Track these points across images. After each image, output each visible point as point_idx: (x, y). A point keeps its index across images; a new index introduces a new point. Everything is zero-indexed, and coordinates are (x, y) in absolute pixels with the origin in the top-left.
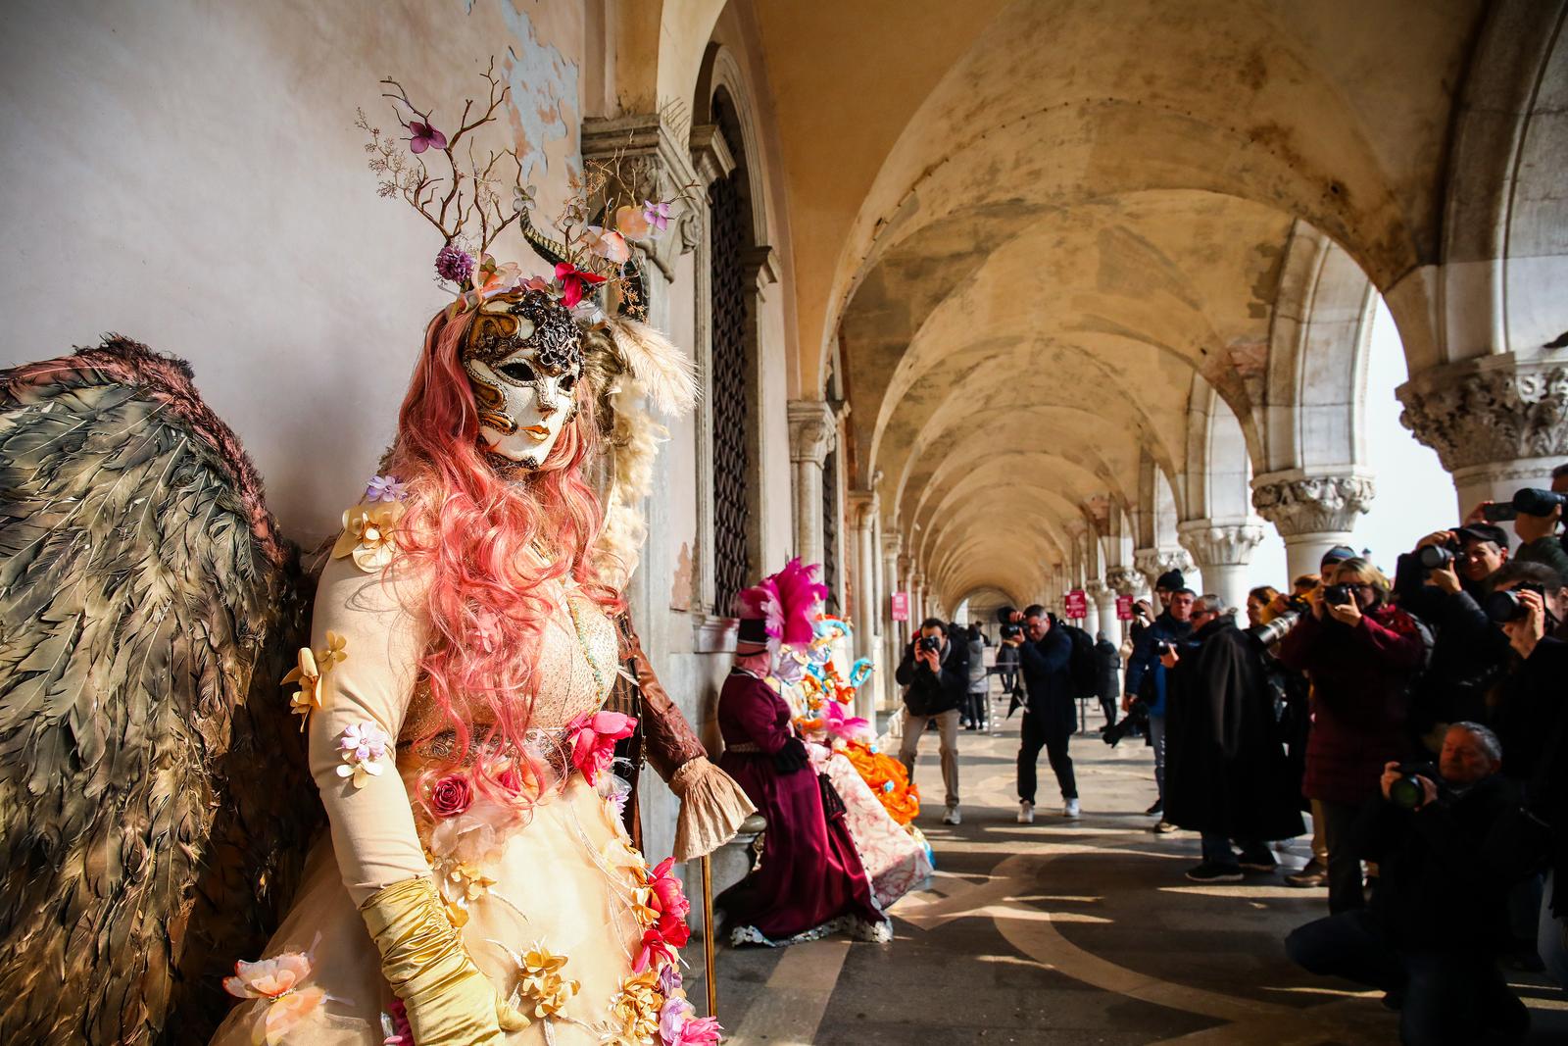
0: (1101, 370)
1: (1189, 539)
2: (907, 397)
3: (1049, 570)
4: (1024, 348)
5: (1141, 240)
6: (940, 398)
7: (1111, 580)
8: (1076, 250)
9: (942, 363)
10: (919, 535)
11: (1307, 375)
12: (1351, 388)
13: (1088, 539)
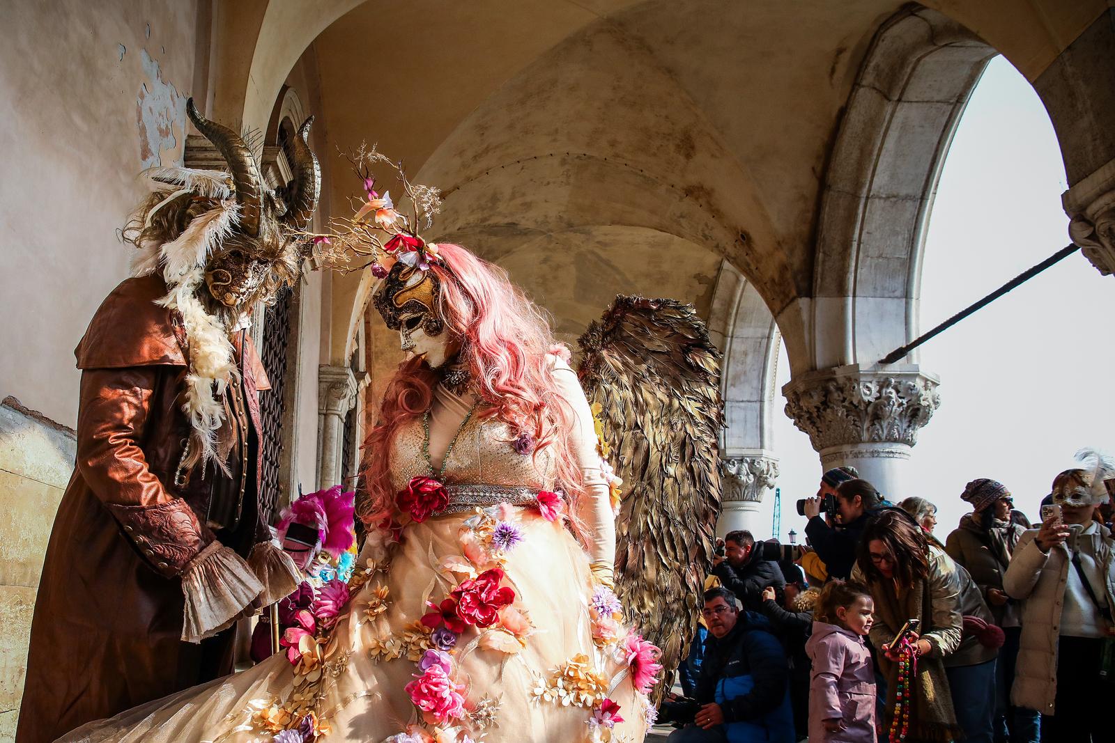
5: (608, 263)
8: (558, 267)
11: (729, 377)
12: (762, 389)
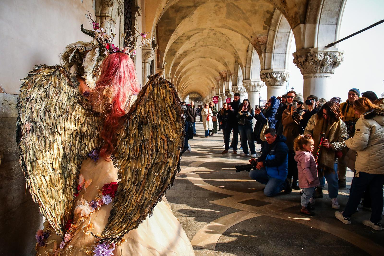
0: (226, 38)
1: (245, 84)
2: (174, 42)
3: (211, 89)
4: (206, 31)
5: (237, 7)
6: (183, 43)
7: (226, 93)
8: (220, 7)
9: (184, 34)
10: (176, 79)
11: (276, 45)
12: (286, 50)
13: (221, 82)
